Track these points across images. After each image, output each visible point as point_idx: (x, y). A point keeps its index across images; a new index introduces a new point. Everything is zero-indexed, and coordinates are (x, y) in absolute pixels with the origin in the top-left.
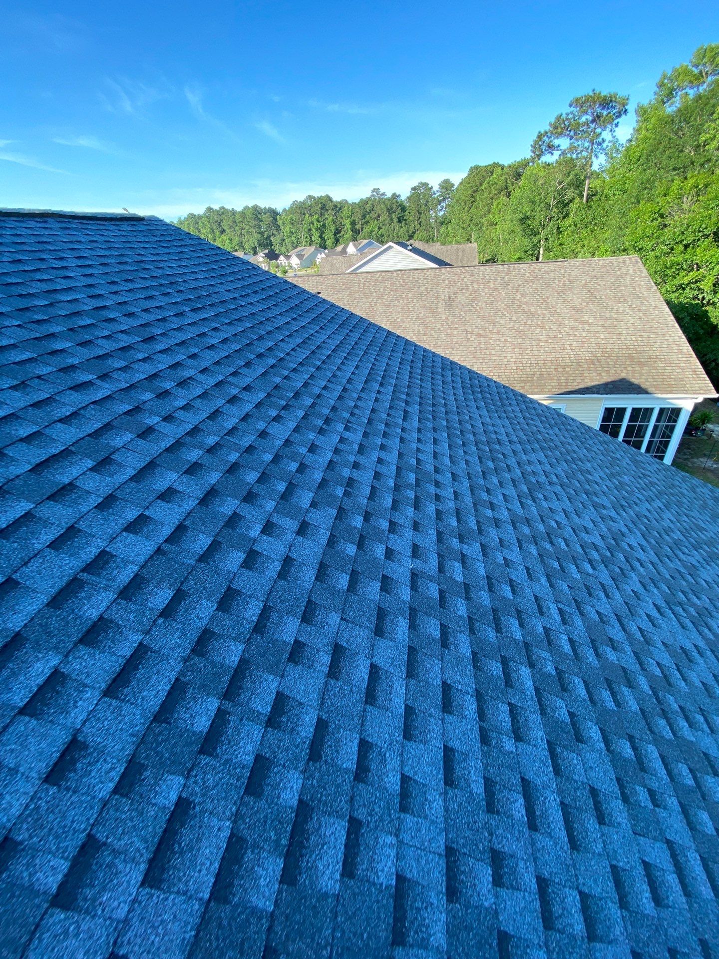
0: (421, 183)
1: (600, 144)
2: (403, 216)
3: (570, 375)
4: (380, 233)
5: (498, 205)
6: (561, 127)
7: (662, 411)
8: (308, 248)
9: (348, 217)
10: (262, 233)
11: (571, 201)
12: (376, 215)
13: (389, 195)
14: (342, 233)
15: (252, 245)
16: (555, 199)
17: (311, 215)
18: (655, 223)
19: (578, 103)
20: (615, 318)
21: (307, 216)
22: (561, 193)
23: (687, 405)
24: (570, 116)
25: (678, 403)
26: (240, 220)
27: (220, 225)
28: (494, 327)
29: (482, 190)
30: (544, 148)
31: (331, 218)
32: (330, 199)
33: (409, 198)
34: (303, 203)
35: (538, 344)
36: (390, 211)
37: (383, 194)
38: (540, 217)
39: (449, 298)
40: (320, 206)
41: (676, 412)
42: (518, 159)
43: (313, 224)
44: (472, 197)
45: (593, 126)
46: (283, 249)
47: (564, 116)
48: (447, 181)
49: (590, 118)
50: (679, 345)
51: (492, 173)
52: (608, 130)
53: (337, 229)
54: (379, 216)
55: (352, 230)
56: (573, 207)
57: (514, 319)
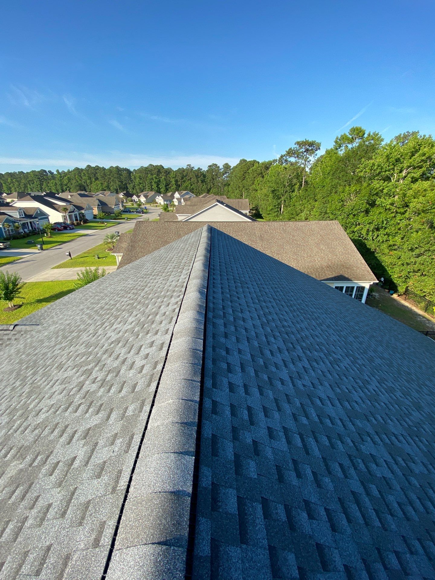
0: (213, 164)
1: (309, 162)
2: (204, 180)
3: (320, 272)
4: (192, 187)
5: (258, 181)
6: (290, 153)
7: (357, 287)
8: (150, 192)
9: (173, 177)
10: (122, 182)
11: (295, 185)
12: (189, 178)
13: (196, 168)
14: (170, 186)
15: (116, 188)
16: (287, 183)
17: (152, 175)
18: (340, 204)
19: (298, 143)
20: (334, 248)
21: (149, 175)
22: (291, 180)
23: (367, 285)
24: (295, 149)
25: (363, 285)
26: (108, 173)
27: (95, 175)
28: (283, 250)
29: (249, 173)
30: (283, 161)
31: (164, 177)
32: (163, 167)
33: (207, 171)
34: (146, 168)
35: (304, 258)
36: (197, 176)
37: (193, 167)
38: (281, 191)
39: (261, 236)
40: (157, 170)
41: (363, 288)
42: (267, 161)
43: (153, 180)
44: (244, 175)
45: (305, 153)
46: (134, 191)
47: (293, 148)
48: (227, 164)
49: (304, 150)
50: (360, 260)
51: (253, 165)
52: (313, 156)
53: (167, 183)
54: (191, 178)
55: (176, 185)
56: (297, 186)
57: (291, 247)
